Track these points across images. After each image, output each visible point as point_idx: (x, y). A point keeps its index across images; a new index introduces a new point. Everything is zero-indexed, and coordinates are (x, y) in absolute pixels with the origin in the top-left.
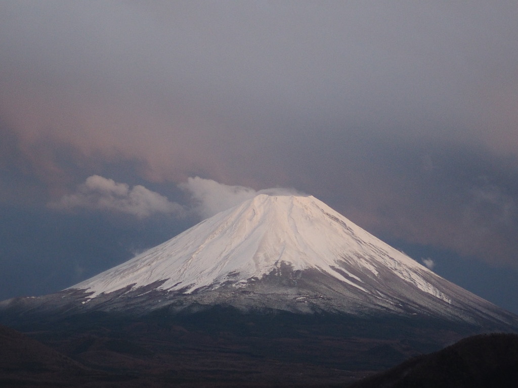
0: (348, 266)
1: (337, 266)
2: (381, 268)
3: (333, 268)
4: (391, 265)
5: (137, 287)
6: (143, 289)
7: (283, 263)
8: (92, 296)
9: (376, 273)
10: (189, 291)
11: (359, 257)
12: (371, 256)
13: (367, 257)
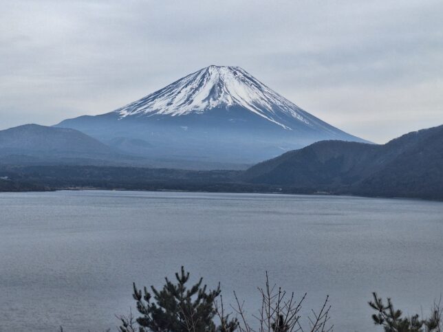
0: (256, 104)
1: (251, 104)
2: (274, 106)
3: (248, 104)
4: (279, 103)
5: (146, 112)
6: (149, 113)
7: (223, 102)
8: (124, 116)
9: (271, 108)
10: (173, 115)
11: (262, 99)
12: (268, 99)
13: (266, 99)
